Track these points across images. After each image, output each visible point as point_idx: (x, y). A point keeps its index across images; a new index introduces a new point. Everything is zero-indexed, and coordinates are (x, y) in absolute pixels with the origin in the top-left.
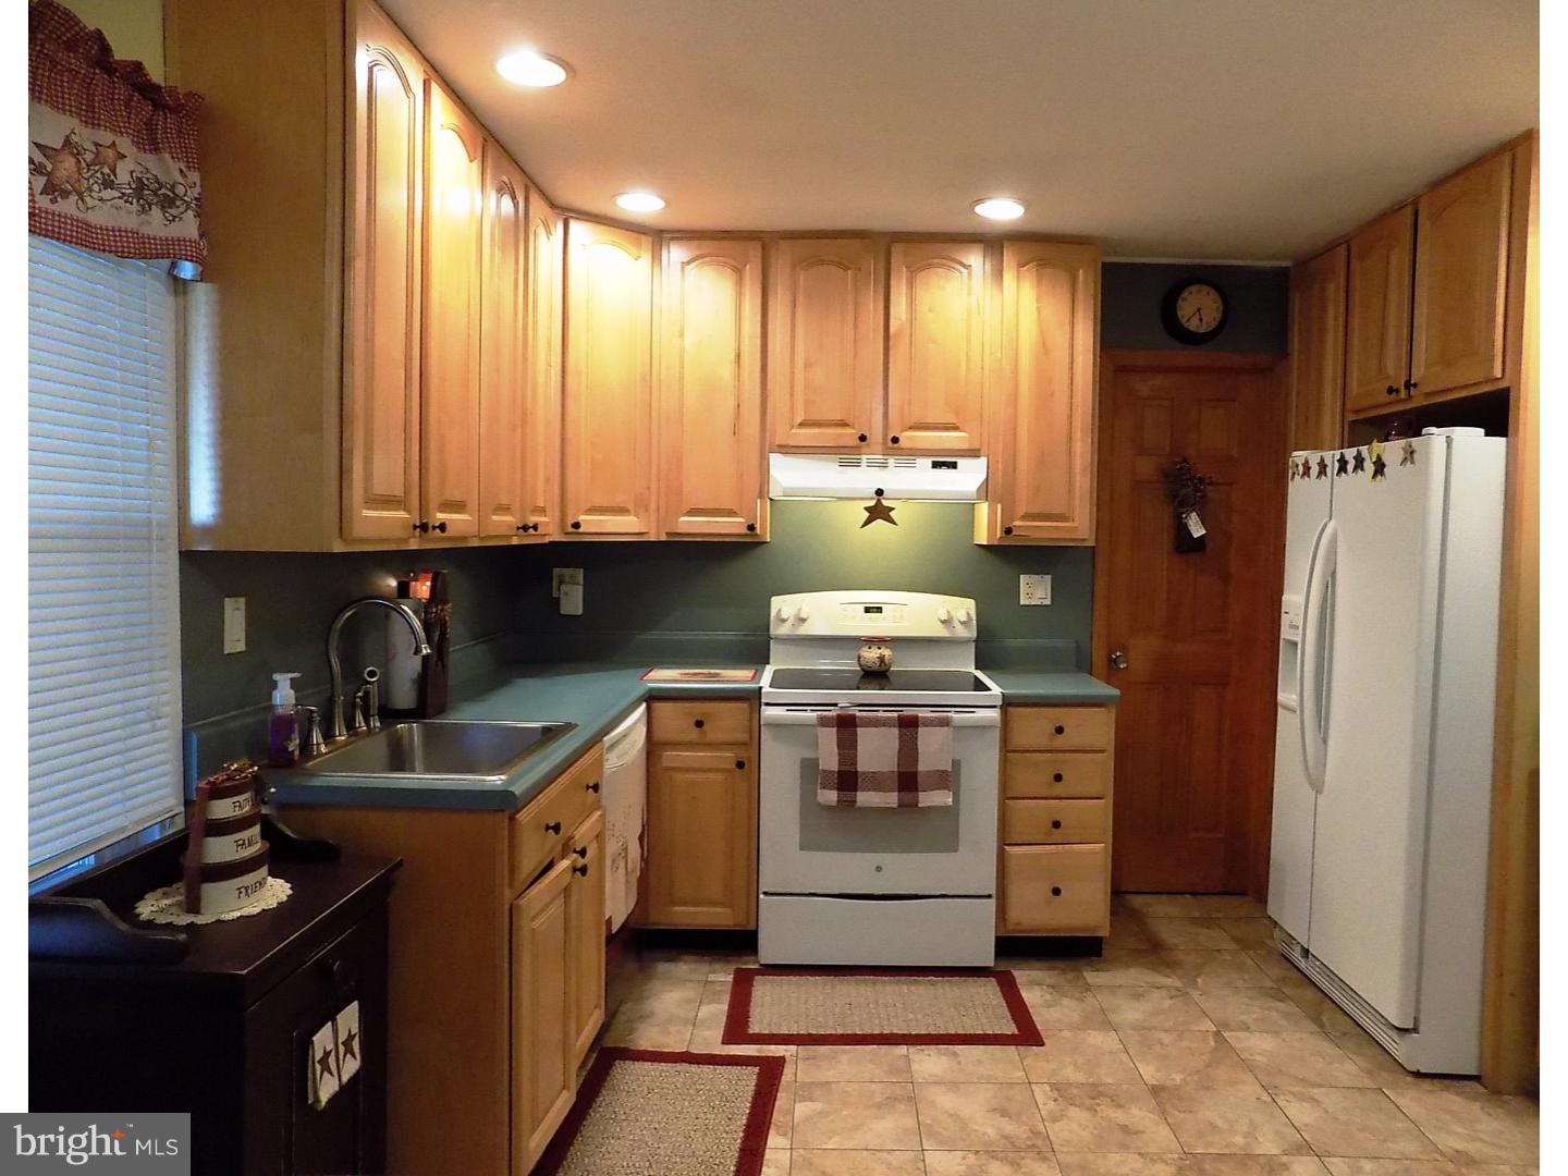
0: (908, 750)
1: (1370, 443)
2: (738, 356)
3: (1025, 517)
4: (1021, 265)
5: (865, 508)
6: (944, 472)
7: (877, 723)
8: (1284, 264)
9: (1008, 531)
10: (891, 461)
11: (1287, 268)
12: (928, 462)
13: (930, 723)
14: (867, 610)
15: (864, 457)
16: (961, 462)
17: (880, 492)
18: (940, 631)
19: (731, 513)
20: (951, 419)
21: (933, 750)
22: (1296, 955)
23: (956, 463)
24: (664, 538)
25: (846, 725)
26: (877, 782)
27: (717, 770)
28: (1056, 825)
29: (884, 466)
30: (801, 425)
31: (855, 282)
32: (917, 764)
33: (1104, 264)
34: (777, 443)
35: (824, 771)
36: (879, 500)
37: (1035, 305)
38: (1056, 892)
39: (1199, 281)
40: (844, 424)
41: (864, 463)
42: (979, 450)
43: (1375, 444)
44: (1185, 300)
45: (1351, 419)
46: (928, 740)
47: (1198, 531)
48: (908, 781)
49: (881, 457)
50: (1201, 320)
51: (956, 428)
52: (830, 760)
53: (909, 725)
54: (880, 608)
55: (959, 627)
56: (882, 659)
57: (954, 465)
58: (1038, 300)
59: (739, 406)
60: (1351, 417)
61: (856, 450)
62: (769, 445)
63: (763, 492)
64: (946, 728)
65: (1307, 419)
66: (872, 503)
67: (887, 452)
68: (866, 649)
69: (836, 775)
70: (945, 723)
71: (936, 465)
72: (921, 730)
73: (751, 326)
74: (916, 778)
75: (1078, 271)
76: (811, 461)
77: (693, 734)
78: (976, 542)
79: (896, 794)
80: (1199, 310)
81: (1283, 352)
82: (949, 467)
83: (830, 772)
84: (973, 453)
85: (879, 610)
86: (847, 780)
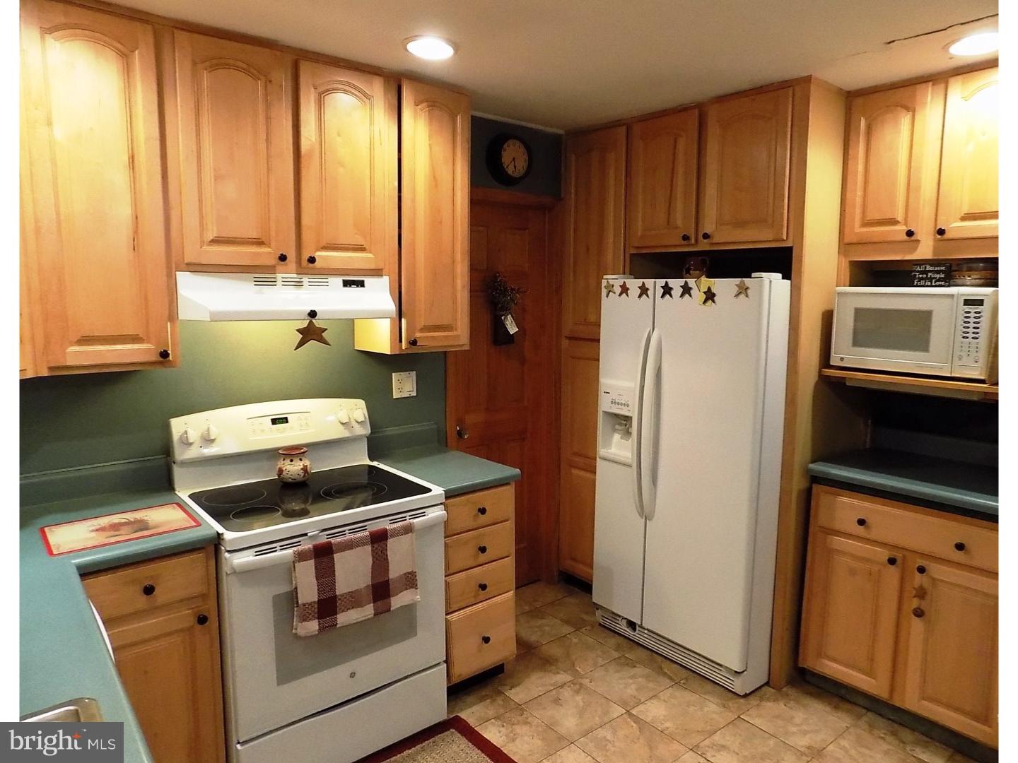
0: (380, 562)
1: (698, 277)
2: (132, 159)
3: (423, 330)
4: (417, 104)
5: (298, 330)
6: (354, 290)
7: (349, 546)
8: (561, 132)
9: (413, 343)
10: (305, 280)
11: (560, 136)
12: (339, 281)
13: (397, 533)
14: (274, 422)
15: (278, 276)
16: (367, 280)
17: (313, 314)
18: (341, 433)
19: (135, 339)
20: (359, 240)
21: (399, 556)
22: (623, 628)
23: (363, 281)
25: (323, 554)
26: (354, 600)
27: (170, 634)
28: (483, 587)
29: (299, 285)
30: (215, 241)
31: (266, 95)
32: (388, 573)
33: (472, 117)
34: (186, 262)
35: (304, 605)
36: (311, 322)
37: (428, 142)
38: (486, 640)
39: (516, 138)
40: (260, 243)
41: (279, 283)
42: (381, 270)
43: (703, 279)
44: (505, 150)
45: (632, 252)
46: (397, 550)
47: (513, 329)
48: (381, 591)
49: (295, 276)
50: (515, 167)
51: (361, 249)
52: (309, 593)
53: (379, 538)
54: (286, 418)
55: (356, 426)
56: (305, 469)
57: (361, 284)
58: (430, 137)
59: (137, 218)
60: (634, 251)
61: (271, 269)
62: (175, 263)
63: (172, 316)
64: (410, 534)
65: (588, 249)
66: (305, 324)
67: (301, 271)
68: (288, 462)
69: (316, 606)
70: (408, 529)
71: (347, 284)
72: (390, 541)
73: (146, 127)
74: (389, 585)
75: (457, 116)
76: (230, 281)
77: (142, 601)
78: (356, 348)
79: (372, 605)
80: (514, 159)
81: (558, 197)
82: (357, 286)
83: (310, 604)
84: (377, 273)
85: (285, 420)
86: (327, 607)
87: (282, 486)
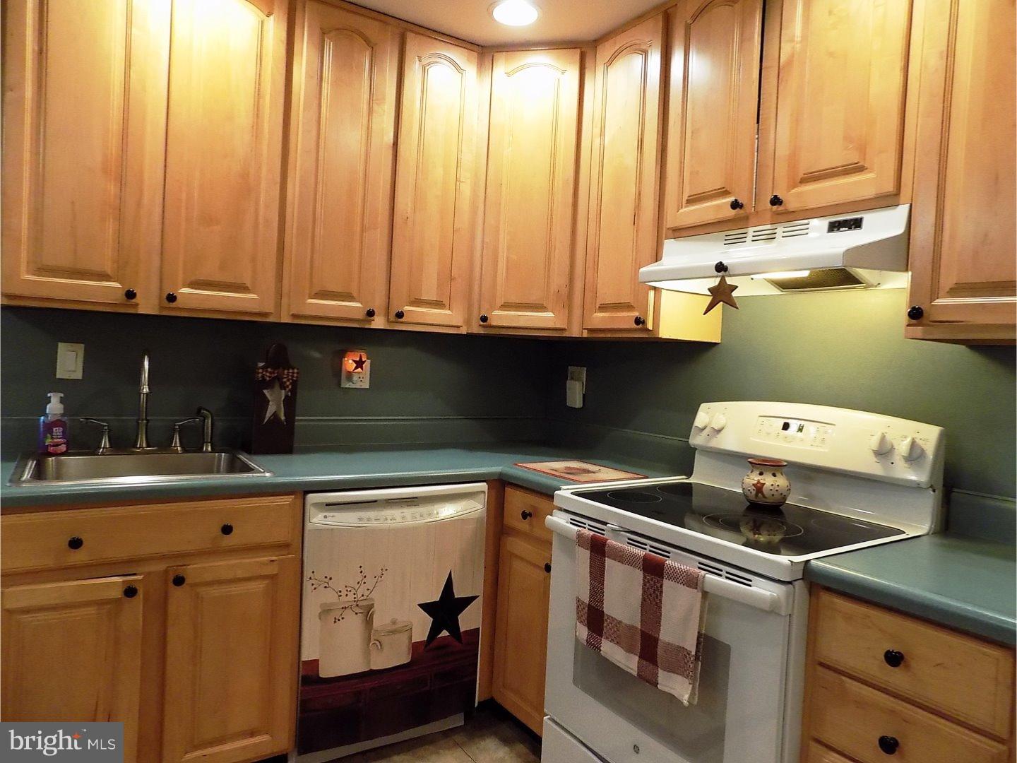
0: (652, 604)
2: (641, 141)
3: (955, 292)
6: (841, 236)
7: (620, 556)
9: (916, 314)
10: (780, 230)
12: (824, 224)
13: (676, 576)
15: (751, 230)
16: (866, 217)
17: (721, 268)
20: (855, 157)
21: (677, 616)
23: (859, 219)
24: (585, 334)
25: (597, 551)
26: (619, 633)
29: (771, 238)
30: (691, 201)
32: (659, 629)
35: (579, 600)
36: (723, 278)
40: (724, 193)
41: (750, 238)
49: (767, 227)
51: (859, 169)
52: (583, 588)
56: (759, 488)
57: (857, 224)
62: (664, 230)
69: (587, 609)
70: (693, 581)
71: (834, 227)
72: (667, 583)
74: (657, 646)
77: (527, 525)
79: (637, 658)
82: (850, 228)
83: (582, 603)
87: (748, 508)
